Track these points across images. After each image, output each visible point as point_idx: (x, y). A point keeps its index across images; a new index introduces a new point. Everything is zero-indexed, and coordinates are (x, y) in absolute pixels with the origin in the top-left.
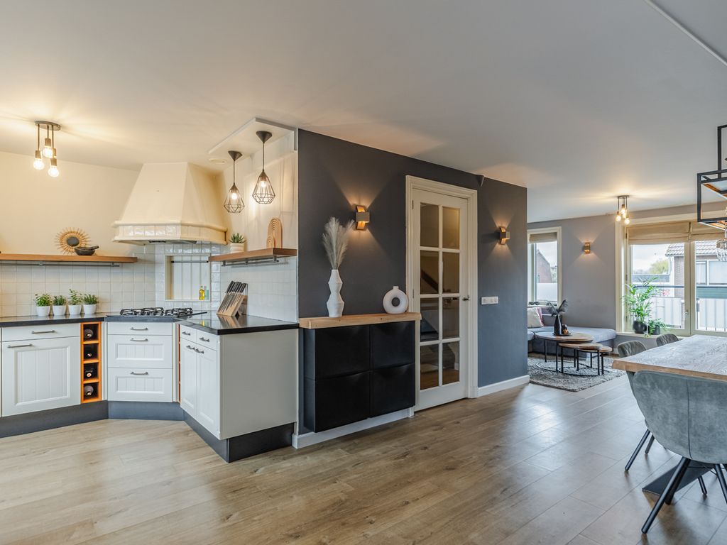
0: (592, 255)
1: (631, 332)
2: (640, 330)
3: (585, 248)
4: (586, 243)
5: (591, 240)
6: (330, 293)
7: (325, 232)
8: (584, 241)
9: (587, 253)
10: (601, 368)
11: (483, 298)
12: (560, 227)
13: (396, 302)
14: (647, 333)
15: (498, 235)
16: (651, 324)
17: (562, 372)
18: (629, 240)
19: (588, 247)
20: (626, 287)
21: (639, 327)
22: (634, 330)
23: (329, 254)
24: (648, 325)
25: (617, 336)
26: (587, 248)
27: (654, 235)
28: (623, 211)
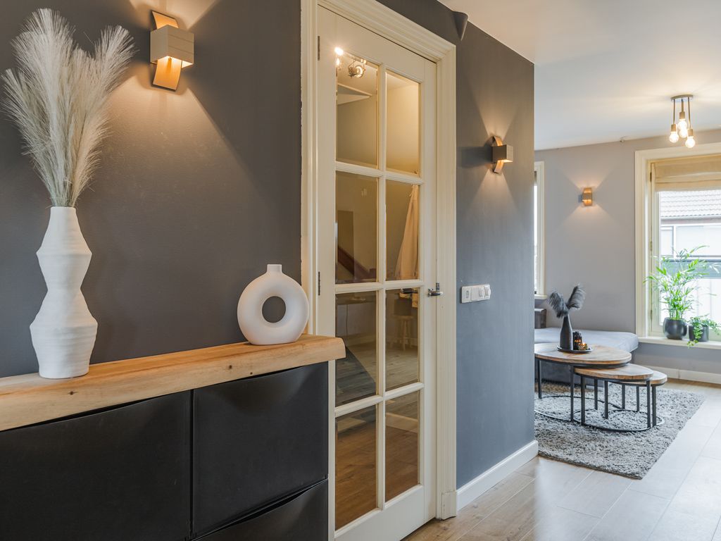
0: (595, 209)
1: (660, 337)
2: (676, 334)
3: (582, 197)
4: (585, 189)
5: (594, 184)
6: (46, 290)
7: (16, 65)
8: (581, 185)
9: (586, 205)
10: (651, 413)
11: (465, 289)
12: (543, 162)
13: (274, 309)
14: (686, 339)
15: (491, 153)
16: (696, 324)
17: (583, 424)
18: (657, 183)
19: (589, 196)
20: (651, 260)
21: (674, 329)
22: (667, 334)
23: (37, 150)
24: (688, 325)
25: (640, 344)
26: (584, 196)
27: (698, 174)
28: (683, 125)
